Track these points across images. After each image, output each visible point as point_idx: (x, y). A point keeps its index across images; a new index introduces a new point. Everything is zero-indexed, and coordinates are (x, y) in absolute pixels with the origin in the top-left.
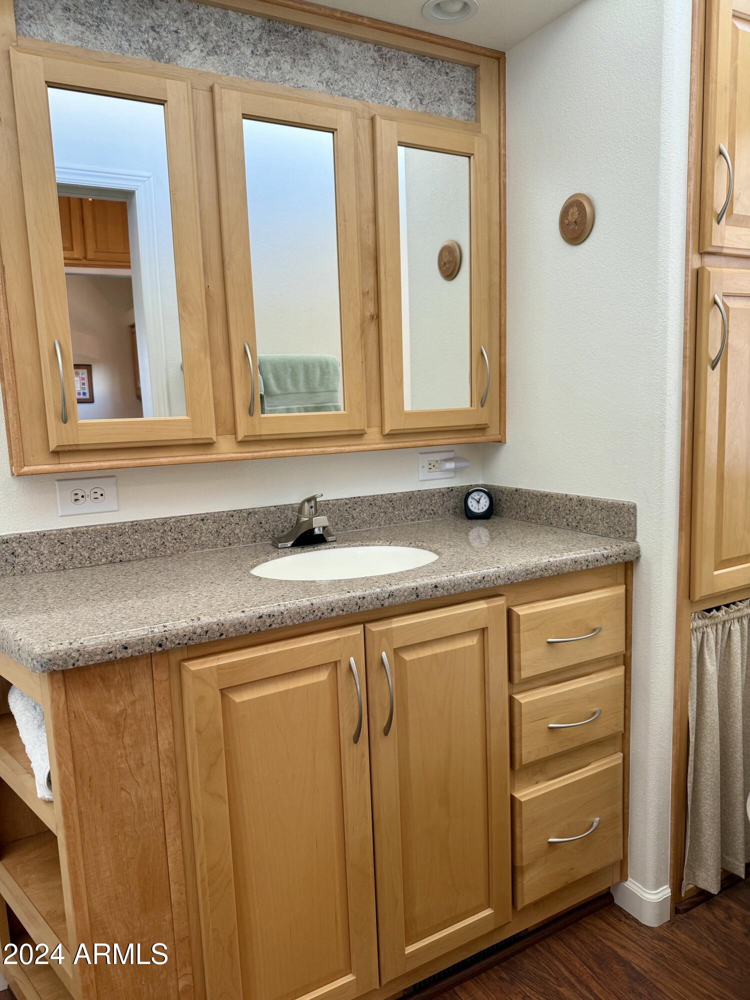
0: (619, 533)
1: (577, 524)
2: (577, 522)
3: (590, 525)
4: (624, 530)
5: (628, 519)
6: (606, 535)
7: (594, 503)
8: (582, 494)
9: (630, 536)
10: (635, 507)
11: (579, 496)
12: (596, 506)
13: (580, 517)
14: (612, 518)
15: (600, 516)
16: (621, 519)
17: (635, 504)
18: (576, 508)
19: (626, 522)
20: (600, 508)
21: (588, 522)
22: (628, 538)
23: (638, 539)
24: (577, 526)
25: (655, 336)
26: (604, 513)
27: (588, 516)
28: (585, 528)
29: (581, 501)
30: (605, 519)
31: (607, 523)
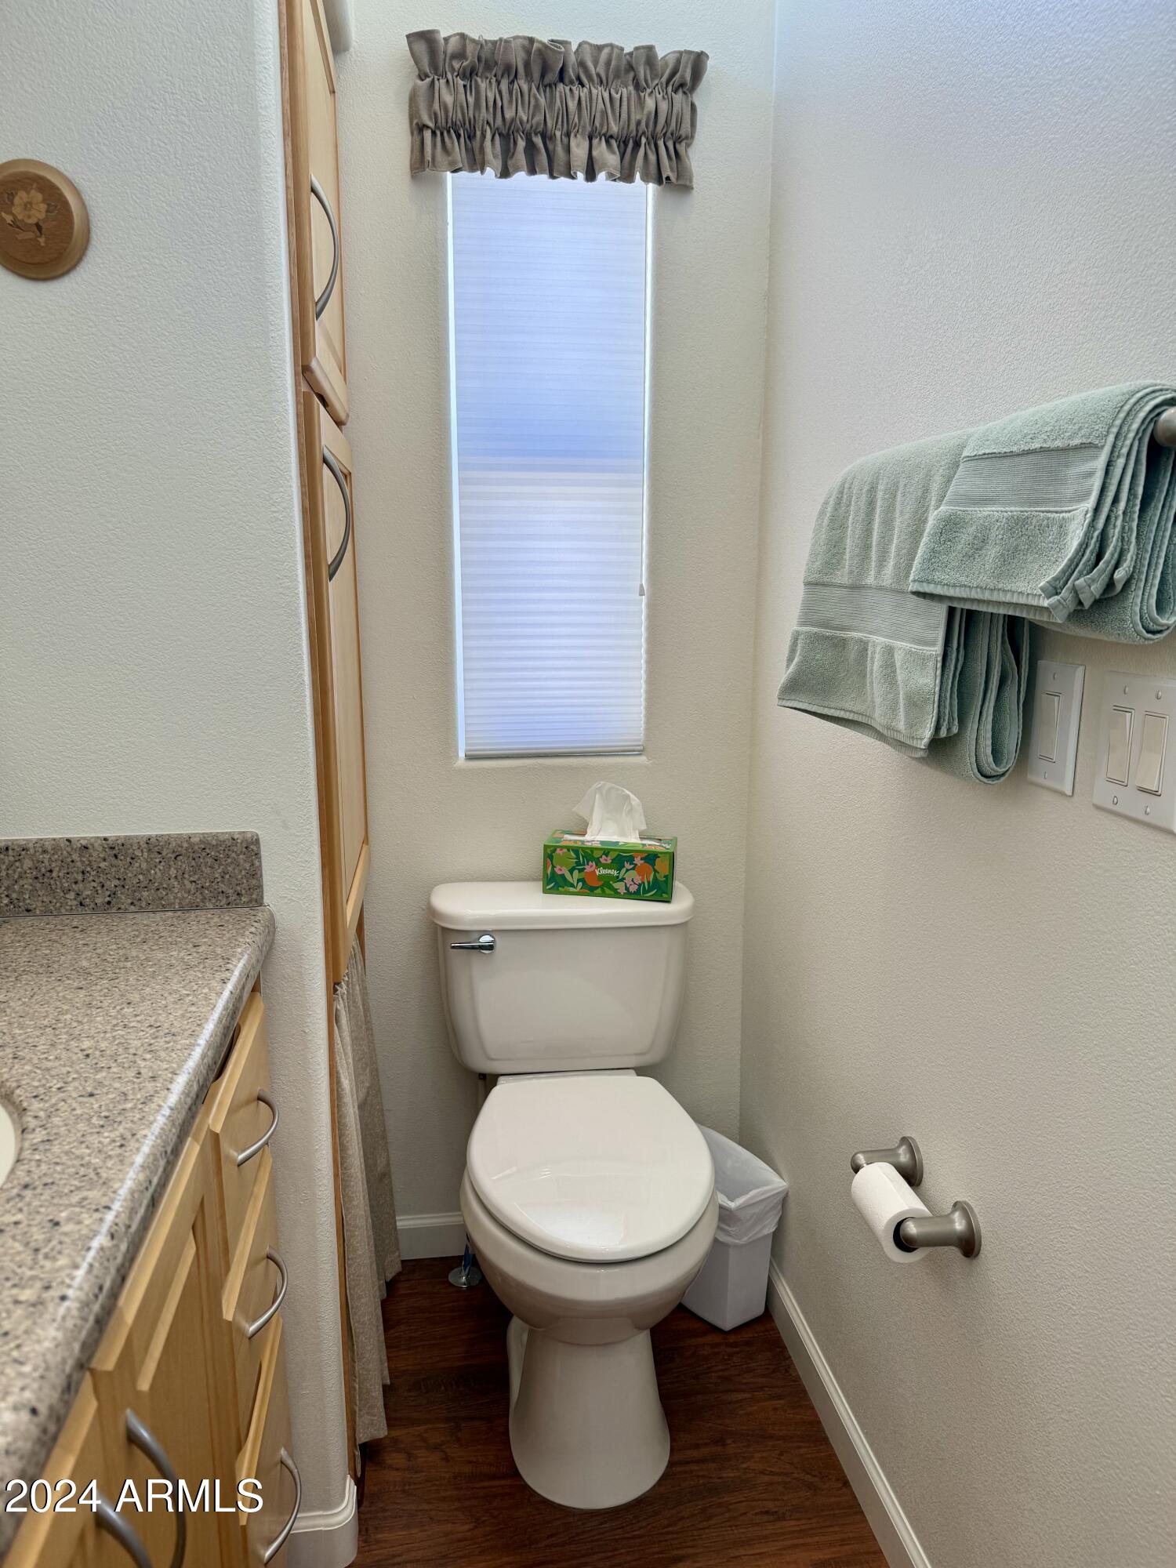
0: (228, 897)
1: (108, 899)
2: (108, 893)
3: (145, 894)
4: (238, 888)
5: (247, 866)
6: (195, 907)
7: (154, 846)
8: (114, 831)
9: (254, 896)
10: (256, 841)
11: (106, 839)
12: (159, 853)
13: (117, 882)
14: (208, 870)
15: (173, 872)
16: (230, 869)
17: (257, 835)
18: (103, 865)
19: (243, 873)
20: (173, 856)
21: (139, 887)
22: (250, 901)
23: (266, 900)
24: (109, 903)
25: (274, 512)
26: (183, 864)
27: (141, 877)
28: (132, 903)
29: (116, 850)
30: (186, 876)
31: (191, 882)
